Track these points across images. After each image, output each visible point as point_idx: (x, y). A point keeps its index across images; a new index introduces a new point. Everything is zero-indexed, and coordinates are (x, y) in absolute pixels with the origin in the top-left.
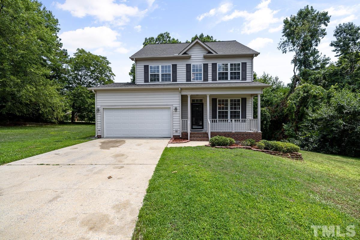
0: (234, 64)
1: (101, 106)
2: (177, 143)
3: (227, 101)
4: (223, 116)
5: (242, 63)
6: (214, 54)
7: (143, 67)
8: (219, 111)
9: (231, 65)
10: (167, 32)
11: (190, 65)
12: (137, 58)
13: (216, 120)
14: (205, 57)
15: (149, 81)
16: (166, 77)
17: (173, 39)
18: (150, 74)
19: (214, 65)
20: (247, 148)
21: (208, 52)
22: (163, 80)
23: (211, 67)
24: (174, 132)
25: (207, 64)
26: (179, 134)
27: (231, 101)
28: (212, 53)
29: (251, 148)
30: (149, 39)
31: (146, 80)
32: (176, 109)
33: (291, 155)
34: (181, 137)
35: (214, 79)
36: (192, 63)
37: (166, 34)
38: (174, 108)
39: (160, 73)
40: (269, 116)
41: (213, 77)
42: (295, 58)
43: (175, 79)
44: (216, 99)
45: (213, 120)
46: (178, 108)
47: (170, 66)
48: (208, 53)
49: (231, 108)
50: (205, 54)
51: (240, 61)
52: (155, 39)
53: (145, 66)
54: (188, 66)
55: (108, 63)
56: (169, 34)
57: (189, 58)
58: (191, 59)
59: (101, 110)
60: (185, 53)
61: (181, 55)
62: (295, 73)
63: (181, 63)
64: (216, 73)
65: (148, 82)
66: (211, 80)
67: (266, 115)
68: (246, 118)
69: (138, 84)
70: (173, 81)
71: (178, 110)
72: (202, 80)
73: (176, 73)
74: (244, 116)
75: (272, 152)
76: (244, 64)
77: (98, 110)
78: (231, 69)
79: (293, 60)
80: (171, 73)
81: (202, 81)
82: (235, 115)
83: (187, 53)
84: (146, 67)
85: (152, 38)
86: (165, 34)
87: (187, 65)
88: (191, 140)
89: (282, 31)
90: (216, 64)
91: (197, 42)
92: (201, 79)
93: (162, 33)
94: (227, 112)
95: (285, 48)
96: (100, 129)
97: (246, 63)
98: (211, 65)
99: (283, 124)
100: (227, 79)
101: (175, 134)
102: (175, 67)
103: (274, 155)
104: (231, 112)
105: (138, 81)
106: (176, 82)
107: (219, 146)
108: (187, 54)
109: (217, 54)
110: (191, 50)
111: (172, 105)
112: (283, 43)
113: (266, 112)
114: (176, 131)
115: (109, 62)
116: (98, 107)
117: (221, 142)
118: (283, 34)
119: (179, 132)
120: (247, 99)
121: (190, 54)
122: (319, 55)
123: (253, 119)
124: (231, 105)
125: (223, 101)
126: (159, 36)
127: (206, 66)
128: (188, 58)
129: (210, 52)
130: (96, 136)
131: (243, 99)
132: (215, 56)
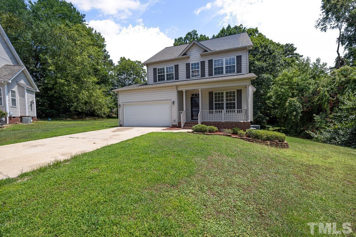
0: (229, 59)
1: (122, 103)
3: (222, 93)
4: (220, 107)
6: (210, 52)
7: (153, 69)
8: (215, 103)
9: (226, 60)
11: (189, 63)
12: (147, 63)
13: (213, 111)
14: (202, 55)
16: (170, 77)
18: (157, 75)
19: (210, 62)
20: (227, 135)
22: (168, 79)
23: (208, 63)
25: (204, 62)
27: (227, 93)
28: (208, 51)
29: (231, 135)
32: (173, 103)
34: (177, 126)
35: (210, 74)
36: (191, 62)
39: (166, 74)
40: (299, 107)
41: (209, 72)
44: (212, 92)
45: (209, 111)
47: (173, 66)
48: (204, 52)
49: (227, 100)
50: (201, 53)
51: (234, 55)
52: (183, 38)
57: (189, 58)
58: (191, 58)
59: (122, 105)
61: (181, 56)
63: (182, 63)
64: (212, 68)
65: (157, 82)
66: (208, 75)
67: (295, 105)
69: (149, 84)
70: (175, 80)
71: (175, 104)
72: (200, 76)
73: (178, 72)
74: (240, 107)
75: (251, 139)
76: (239, 58)
77: (120, 105)
78: (226, 64)
80: (174, 73)
82: (230, 106)
83: (186, 53)
84: (155, 70)
87: (187, 64)
88: (183, 129)
90: (212, 60)
91: (194, 43)
92: (198, 75)
94: (223, 104)
96: (121, 120)
97: (241, 56)
98: (208, 61)
99: (314, 115)
100: (222, 73)
101: (173, 124)
102: (177, 67)
104: (227, 104)
105: (149, 82)
106: (178, 79)
107: (197, 132)
108: (187, 55)
110: (190, 50)
113: (296, 103)
116: (120, 103)
117: (199, 129)
119: (176, 122)
120: (242, 91)
121: (189, 55)
124: (227, 97)
125: (219, 93)
126: (187, 35)
127: (203, 63)
128: (187, 58)
129: (206, 51)
130: (119, 125)
131: (238, 91)
132: (210, 53)
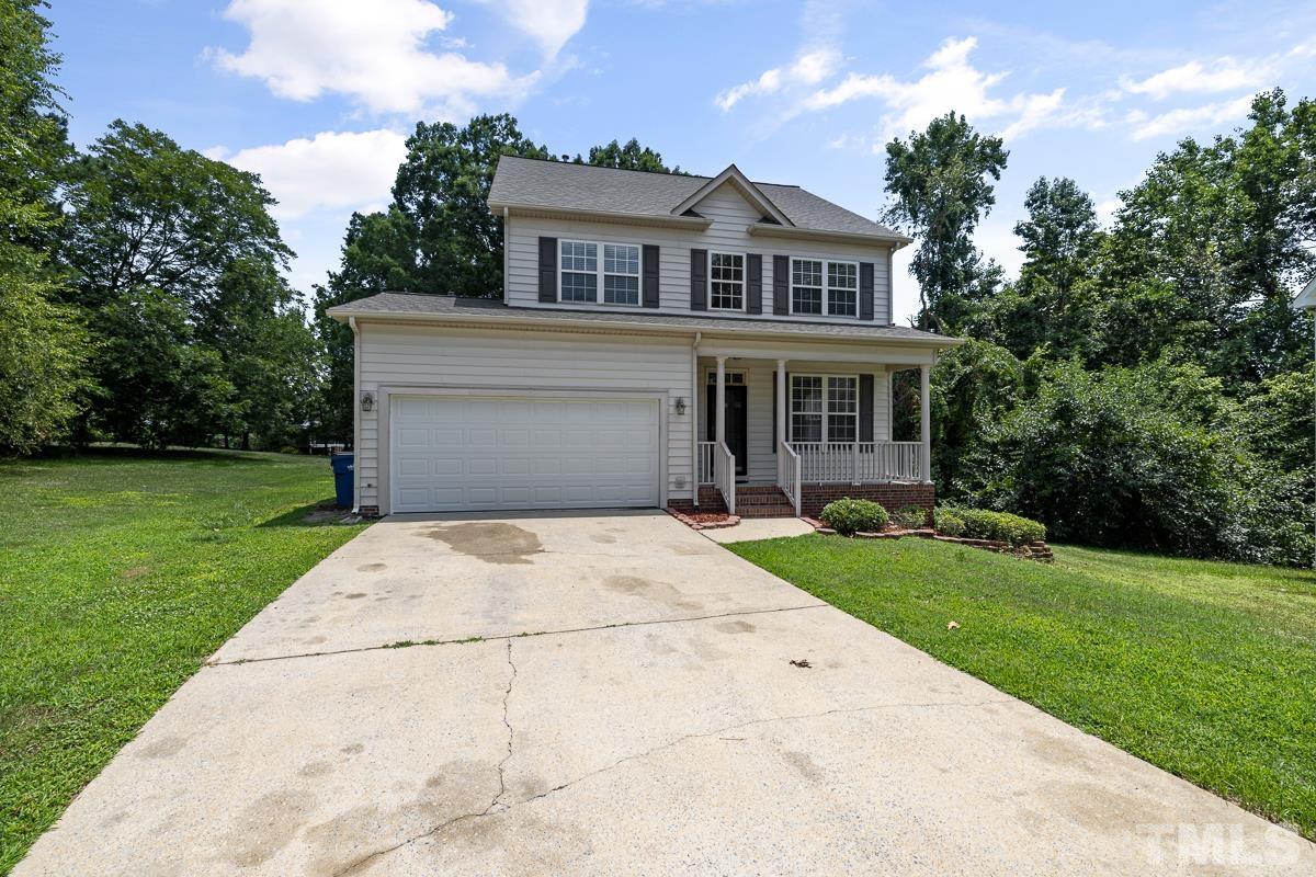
0: (841, 266)
2: (718, 526)
3: (818, 381)
4: (808, 431)
5: (863, 265)
6: (786, 226)
7: (536, 242)
8: (793, 416)
9: (832, 267)
10: (507, 115)
11: (705, 252)
12: (516, 208)
14: (753, 234)
15: (559, 298)
16: (619, 290)
17: (529, 144)
18: (560, 270)
21: (760, 217)
22: (609, 298)
23: (771, 267)
24: (672, 487)
25: (759, 257)
26: (689, 493)
27: (832, 382)
28: (779, 223)
29: (933, 534)
30: (436, 128)
31: (547, 294)
33: (1033, 550)
34: (696, 504)
35: (780, 309)
36: (712, 246)
37: (503, 123)
38: (672, 402)
39: (601, 273)
41: (776, 300)
42: (919, 257)
43: (652, 299)
46: (686, 402)
47: (637, 249)
48: (760, 221)
49: (832, 407)
50: (755, 223)
51: (853, 258)
53: (542, 240)
54: (698, 256)
55: (264, 198)
56: (514, 121)
57: (702, 228)
58: (709, 232)
59: (378, 400)
60: (689, 212)
61: (677, 216)
62: (924, 303)
63: (675, 244)
64: (787, 288)
65: (555, 301)
66: (771, 310)
68: (872, 440)
69: (512, 304)
70: (644, 306)
71: (687, 410)
72: (744, 309)
73: (657, 279)
74: (868, 434)
76: (868, 269)
77: (368, 400)
78: (832, 282)
79: (912, 265)
80: (640, 275)
81: (742, 312)
83: (699, 211)
84: (547, 247)
85: (448, 128)
86: (499, 119)
87: (694, 252)
88: (740, 515)
89: (884, 175)
90: (787, 259)
91: (730, 180)
92: (738, 304)
93: (488, 116)
94: (820, 420)
95: (896, 225)
96: (374, 483)
97: (872, 266)
98: (771, 260)
100: (818, 310)
101: (673, 496)
102: (651, 253)
103: (995, 551)
104: (831, 419)
105: (512, 295)
106: (658, 307)
107: (865, 531)
108: (697, 215)
109: (793, 228)
110: (710, 203)
111: (666, 391)
112: (892, 212)
114: (680, 484)
115: (271, 197)
118: (886, 184)
119: (687, 487)
120: (875, 379)
121: (708, 217)
122: (977, 258)
123: (891, 442)
124: (832, 395)
125: (807, 382)
127: (755, 260)
128: (698, 230)
129: (767, 219)
130: (355, 510)
131: (863, 377)
132: (788, 232)
